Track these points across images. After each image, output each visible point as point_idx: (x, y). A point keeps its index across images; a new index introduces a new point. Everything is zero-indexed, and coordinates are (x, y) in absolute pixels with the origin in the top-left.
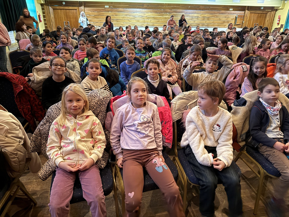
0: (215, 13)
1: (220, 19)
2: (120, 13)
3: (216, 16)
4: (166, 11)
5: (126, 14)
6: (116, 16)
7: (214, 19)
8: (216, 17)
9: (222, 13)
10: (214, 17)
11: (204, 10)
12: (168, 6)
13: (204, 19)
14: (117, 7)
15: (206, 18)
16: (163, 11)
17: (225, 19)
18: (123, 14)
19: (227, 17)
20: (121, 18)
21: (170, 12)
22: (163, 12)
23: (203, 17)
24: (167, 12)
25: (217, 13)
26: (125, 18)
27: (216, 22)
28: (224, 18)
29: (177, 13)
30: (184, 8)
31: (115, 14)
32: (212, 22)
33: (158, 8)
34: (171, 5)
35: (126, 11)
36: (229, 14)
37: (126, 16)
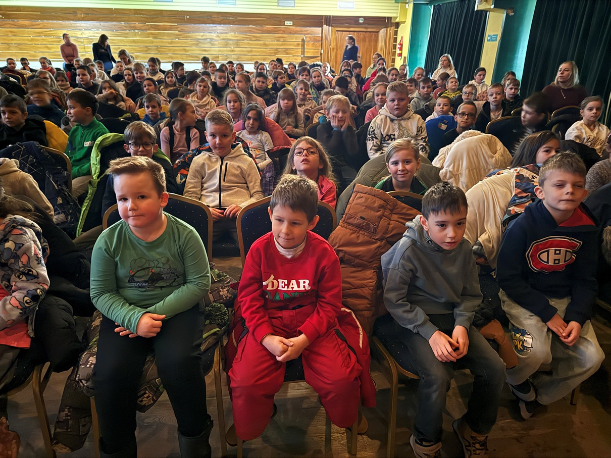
0: (251, 32)
1: (265, 44)
2: (22, 31)
3: (254, 37)
4: (131, 27)
5: (38, 33)
6: (15, 36)
7: (252, 44)
8: (254, 39)
9: (269, 32)
10: (250, 40)
11: (224, 24)
12: (135, 14)
13: (227, 45)
14: (13, 16)
15: (231, 42)
16: (126, 27)
17: (277, 45)
18: (31, 31)
19: (282, 40)
20: (28, 40)
21: (142, 28)
22: (124, 28)
23: (223, 39)
24: (135, 28)
25: (255, 31)
26: (37, 40)
27: (257, 51)
28: (276, 42)
29: (159, 30)
30: (174, 20)
31: (11, 32)
32: (249, 52)
33: (112, 20)
34: (143, 12)
35: (36, 25)
36: (284, 32)
37: (39, 36)
